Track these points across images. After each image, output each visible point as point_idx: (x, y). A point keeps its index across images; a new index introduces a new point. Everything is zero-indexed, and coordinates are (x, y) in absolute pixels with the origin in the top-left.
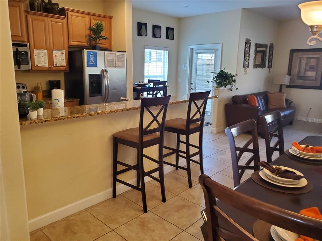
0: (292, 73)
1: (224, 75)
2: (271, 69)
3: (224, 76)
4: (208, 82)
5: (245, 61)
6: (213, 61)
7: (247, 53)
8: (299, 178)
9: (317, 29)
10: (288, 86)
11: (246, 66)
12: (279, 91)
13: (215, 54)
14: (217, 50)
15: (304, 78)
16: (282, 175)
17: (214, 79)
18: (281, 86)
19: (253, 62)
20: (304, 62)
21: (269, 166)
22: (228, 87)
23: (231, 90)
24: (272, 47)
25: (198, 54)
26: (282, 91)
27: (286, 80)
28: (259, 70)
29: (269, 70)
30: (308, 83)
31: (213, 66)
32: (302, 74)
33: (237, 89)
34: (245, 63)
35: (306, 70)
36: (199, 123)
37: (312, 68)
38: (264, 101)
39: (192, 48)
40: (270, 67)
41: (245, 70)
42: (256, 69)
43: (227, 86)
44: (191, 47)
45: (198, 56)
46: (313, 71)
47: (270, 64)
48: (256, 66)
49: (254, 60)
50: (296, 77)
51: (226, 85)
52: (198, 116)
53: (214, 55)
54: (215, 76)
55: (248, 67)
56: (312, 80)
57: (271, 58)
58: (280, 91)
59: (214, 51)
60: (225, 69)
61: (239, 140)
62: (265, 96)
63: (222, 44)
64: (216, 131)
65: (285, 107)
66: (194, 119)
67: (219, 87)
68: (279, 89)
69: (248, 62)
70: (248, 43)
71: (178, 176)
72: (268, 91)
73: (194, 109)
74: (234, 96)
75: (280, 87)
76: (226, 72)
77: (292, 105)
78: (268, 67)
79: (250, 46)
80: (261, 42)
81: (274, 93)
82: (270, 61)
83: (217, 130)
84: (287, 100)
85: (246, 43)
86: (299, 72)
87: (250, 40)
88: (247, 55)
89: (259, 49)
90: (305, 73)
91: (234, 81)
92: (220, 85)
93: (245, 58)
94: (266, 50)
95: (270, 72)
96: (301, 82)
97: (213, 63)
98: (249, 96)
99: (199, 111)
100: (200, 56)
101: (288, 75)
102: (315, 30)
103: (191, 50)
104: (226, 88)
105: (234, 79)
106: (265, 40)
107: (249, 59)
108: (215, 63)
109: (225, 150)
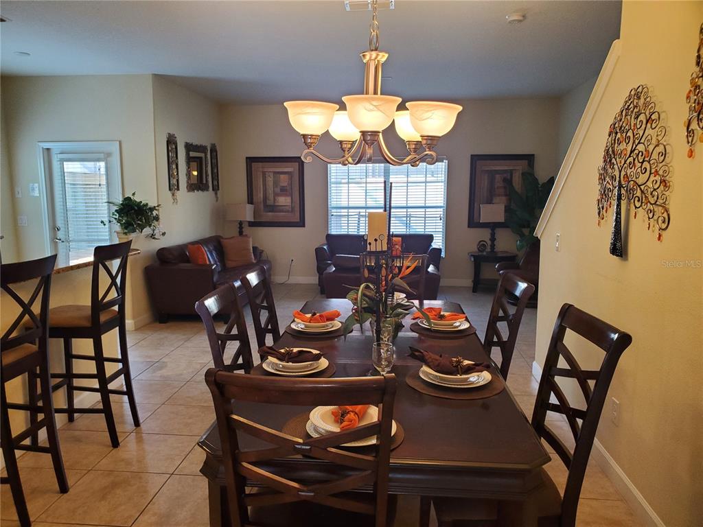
0: (255, 199)
1: (136, 208)
2: (219, 192)
3: (134, 209)
4: (102, 222)
5: (171, 179)
6: (104, 178)
7: (172, 162)
8: (317, 357)
9: (312, 141)
10: (252, 224)
11: (173, 187)
12: (238, 234)
13: (106, 164)
14: (109, 155)
15: (273, 208)
16: (295, 359)
17: (114, 216)
18: (241, 223)
19: (186, 179)
20: (270, 180)
21: (275, 350)
22: (147, 231)
23: (153, 236)
24: (214, 150)
25: (65, 163)
26: (244, 234)
27: (248, 214)
28: (198, 194)
29: (216, 194)
30: (281, 217)
31: (104, 189)
32: (270, 202)
33: (164, 234)
34: (172, 182)
35: (276, 195)
36: (116, 308)
37: (284, 191)
38: (217, 254)
39: (48, 149)
40: (216, 189)
41: (173, 195)
42: (191, 193)
43: (145, 229)
44: (47, 145)
45: (65, 166)
46: (286, 195)
47: (216, 183)
48: (192, 187)
49: (187, 175)
50: (262, 206)
51: (142, 228)
52: (113, 294)
53: (102, 164)
54: (116, 211)
55: (178, 189)
56: (288, 211)
57: (216, 171)
58: (241, 233)
59: (102, 156)
60: (134, 194)
61: (184, 335)
62: (216, 243)
63: (120, 142)
64: (134, 326)
65: (255, 262)
66: (106, 300)
67: (129, 232)
68: (238, 230)
69: (178, 181)
70: (171, 142)
71: (77, 433)
72: (218, 234)
73: (104, 281)
74: (160, 249)
75: (238, 226)
76: (138, 200)
77: (264, 257)
78: (213, 190)
79: (176, 148)
80: (196, 142)
81: (232, 238)
82: (215, 177)
83: (135, 323)
84: (255, 248)
85: (169, 143)
86: (265, 198)
87: (176, 136)
88: (174, 166)
89: (192, 154)
90: (275, 199)
91: (157, 218)
92: (131, 228)
93: (171, 173)
94: (206, 157)
95: (217, 198)
96: (270, 216)
97: (104, 182)
98: (190, 246)
99: (114, 283)
100: (70, 167)
101: (248, 203)
102: (309, 141)
103: (46, 152)
104: (143, 234)
105: (154, 214)
106: (200, 138)
107: (177, 174)
108: (108, 183)
109: (164, 360)
